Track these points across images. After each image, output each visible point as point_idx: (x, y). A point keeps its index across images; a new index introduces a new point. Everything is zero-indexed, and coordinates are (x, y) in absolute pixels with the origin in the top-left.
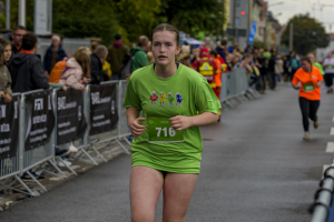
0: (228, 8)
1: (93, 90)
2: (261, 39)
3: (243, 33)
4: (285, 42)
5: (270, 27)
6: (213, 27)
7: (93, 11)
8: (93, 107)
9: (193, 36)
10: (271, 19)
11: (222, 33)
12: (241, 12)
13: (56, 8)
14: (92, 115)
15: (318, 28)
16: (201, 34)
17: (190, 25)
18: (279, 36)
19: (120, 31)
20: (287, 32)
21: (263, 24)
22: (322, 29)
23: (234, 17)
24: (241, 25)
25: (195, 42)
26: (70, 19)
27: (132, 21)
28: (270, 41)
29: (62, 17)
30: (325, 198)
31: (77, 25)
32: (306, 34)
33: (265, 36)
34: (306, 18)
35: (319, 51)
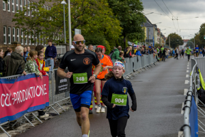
0: (146, 32)
2: (158, 43)
3: (152, 41)
4: (167, 44)
5: (162, 39)
6: (141, 39)
7: (96, 35)
9: (133, 42)
10: (162, 35)
11: (144, 41)
15: (179, 38)
16: (136, 42)
17: (132, 39)
18: (165, 41)
19: (107, 42)
20: (168, 40)
21: (159, 37)
22: (181, 38)
23: (148, 35)
24: (151, 38)
27: (111, 39)
28: (162, 44)
29: (85, 38)
30: (188, 104)
31: (91, 41)
32: (174, 40)
33: (160, 42)
34: (174, 34)
35: (180, 46)
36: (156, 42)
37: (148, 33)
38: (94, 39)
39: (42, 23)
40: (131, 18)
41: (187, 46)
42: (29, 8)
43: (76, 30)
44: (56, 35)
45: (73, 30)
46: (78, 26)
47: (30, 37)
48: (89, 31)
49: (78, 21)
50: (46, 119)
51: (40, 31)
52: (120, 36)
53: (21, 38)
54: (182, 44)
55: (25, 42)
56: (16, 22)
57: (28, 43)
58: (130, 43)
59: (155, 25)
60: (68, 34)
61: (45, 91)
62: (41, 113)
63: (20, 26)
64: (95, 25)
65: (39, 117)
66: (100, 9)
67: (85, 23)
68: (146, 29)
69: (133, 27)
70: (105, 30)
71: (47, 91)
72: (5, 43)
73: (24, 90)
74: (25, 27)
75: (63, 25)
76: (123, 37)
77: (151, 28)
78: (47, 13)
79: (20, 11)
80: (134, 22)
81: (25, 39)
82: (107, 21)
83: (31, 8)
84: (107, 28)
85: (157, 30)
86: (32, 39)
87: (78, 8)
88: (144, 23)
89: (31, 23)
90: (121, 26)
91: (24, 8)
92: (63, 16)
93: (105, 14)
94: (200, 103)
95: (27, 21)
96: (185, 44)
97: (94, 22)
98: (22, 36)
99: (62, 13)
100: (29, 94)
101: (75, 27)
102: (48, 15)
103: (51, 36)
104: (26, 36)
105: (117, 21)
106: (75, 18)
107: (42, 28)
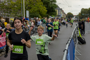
0: (57, 12)
1: (36, 26)
2: (63, 17)
3: (60, 16)
4: (67, 17)
5: (64, 15)
6: (55, 15)
7: (36, 13)
8: (36, 29)
9: (52, 17)
10: (64, 13)
12: (60, 13)
13: (30, 13)
14: (36, 30)
15: (72, 15)
16: (53, 16)
17: (51, 15)
18: (66, 16)
19: (40, 16)
20: (67, 15)
21: (63, 14)
23: (58, 13)
24: (59, 15)
25: (52, 18)
26: (32, 15)
27: (42, 15)
28: (64, 17)
29: (31, 15)
31: (33, 16)
32: (70, 16)
33: (64, 16)
34: (70, 13)
35: (72, 18)
36: (62, 16)
37: (58, 12)
38: (35, 15)
39: (12, 8)
40: (51, 6)
41: (75, 18)
42: (6, 1)
43: (27, 11)
44: (18, 13)
45: (26, 11)
46: (28, 9)
47: (7, 14)
48: (33, 12)
49: (28, 7)
51: (11, 11)
52: (46, 14)
54: (73, 17)
55: (5, 16)
56: (1, 8)
58: (50, 17)
59: (62, 9)
60: (23, 13)
63: (3, 9)
64: (35, 9)
66: (37, 2)
67: (31, 8)
68: (57, 10)
69: (52, 10)
70: (40, 11)
74: (5, 10)
75: (21, 9)
76: (47, 14)
77: (60, 10)
78: (14, 4)
79: (2, 3)
80: (52, 8)
81: (5, 15)
82: (41, 7)
83: (7, 2)
84: (40, 10)
85: (62, 11)
86: (8, 15)
87: (28, 2)
88: (57, 8)
89: (7, 8)
90: (46, 9)
91: (4, 1)
92: (21, 5)
93: (40, 4)
94: (79, 42)
95: (5, 7)
96: (74, 17)
97: (35, 8)
98: (3, 14)
99: (21, 4)
101: (27, 10)
102: (15, 5)
103: (16, 14)
105: (45, 7)
106: (27, 6)
107: (12, 10)
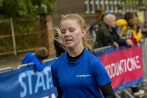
47: (115, 3)
50: (141, 96)
53: (105, 5)
57: (114, 9)
61: (138, 64)
62: (135, 90)
65: (133, 95)
71: (140, 64)
72: (88, 12)
73: (113, 65)
81: (110, 6)
86: (118, 5)
100: (120, 68)
104: (111, 3)
